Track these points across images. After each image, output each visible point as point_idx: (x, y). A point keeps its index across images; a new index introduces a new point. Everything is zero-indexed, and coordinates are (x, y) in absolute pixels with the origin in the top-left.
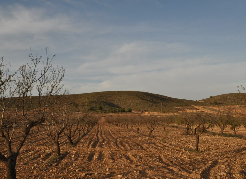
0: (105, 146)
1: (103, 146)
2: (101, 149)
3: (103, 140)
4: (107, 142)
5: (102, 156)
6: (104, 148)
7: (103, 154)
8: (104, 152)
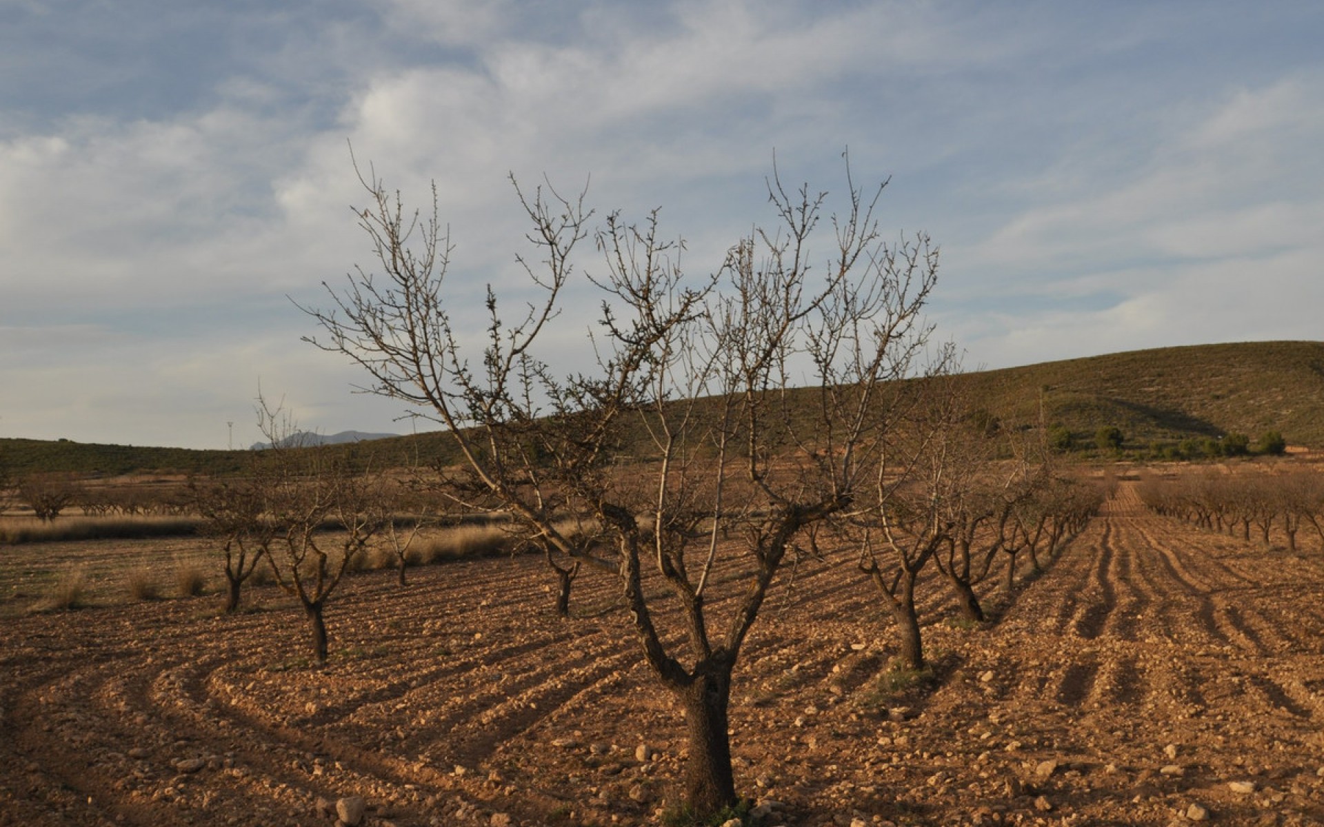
0: (1145, 631)
1: (1140, 630)
2: (1128, 643)
3: (1135, 599)
4: (1159, 612)
5: (1135, 682)
6: (1142, 640)
7: (1143, 671)
8: (1147, 661)
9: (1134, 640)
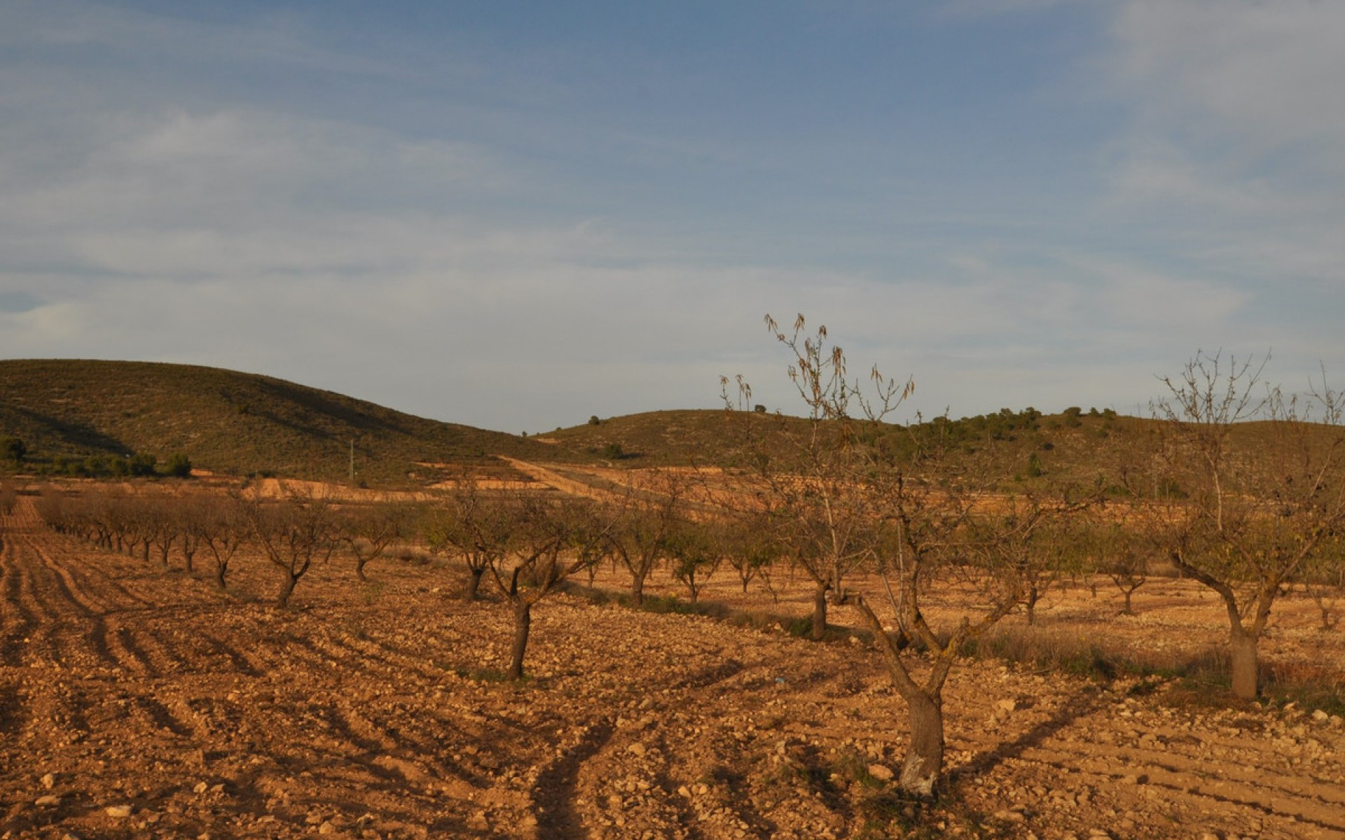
0: (32, 656)
1: (26, 654)
2: (11, 669)
3: (23, 621)
4: (48, 635)
5: (15, 710)
6: (27, 665)
7: (25, 698)
8: (30, 687)
9: (18, 664)
